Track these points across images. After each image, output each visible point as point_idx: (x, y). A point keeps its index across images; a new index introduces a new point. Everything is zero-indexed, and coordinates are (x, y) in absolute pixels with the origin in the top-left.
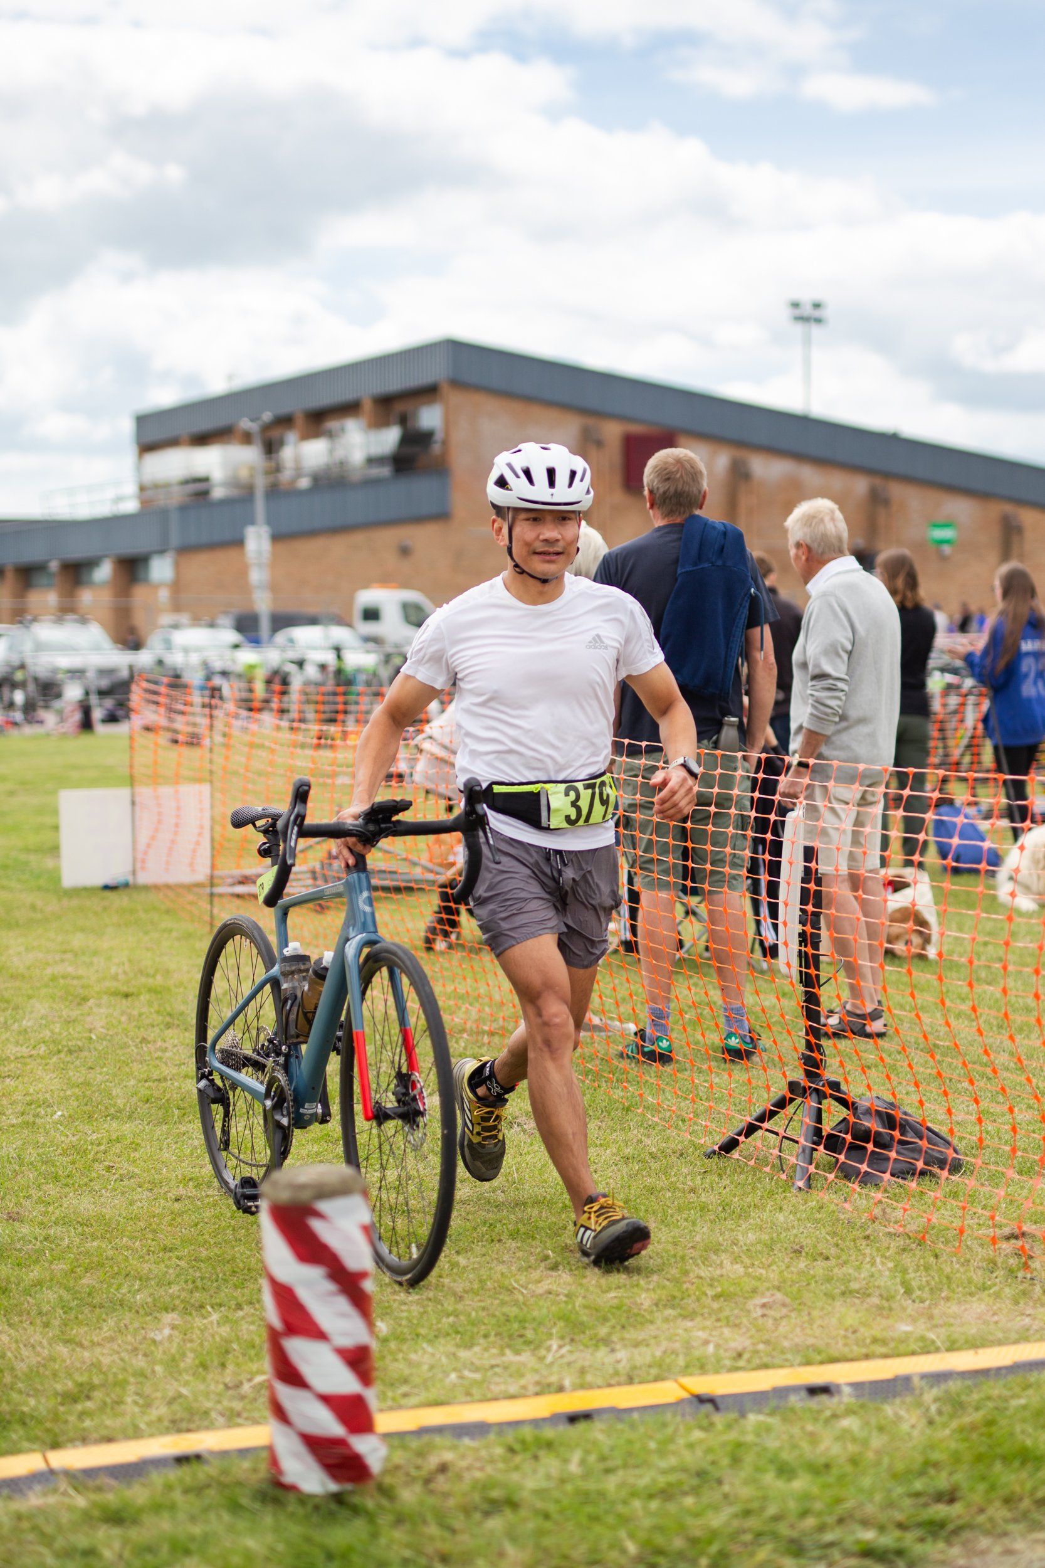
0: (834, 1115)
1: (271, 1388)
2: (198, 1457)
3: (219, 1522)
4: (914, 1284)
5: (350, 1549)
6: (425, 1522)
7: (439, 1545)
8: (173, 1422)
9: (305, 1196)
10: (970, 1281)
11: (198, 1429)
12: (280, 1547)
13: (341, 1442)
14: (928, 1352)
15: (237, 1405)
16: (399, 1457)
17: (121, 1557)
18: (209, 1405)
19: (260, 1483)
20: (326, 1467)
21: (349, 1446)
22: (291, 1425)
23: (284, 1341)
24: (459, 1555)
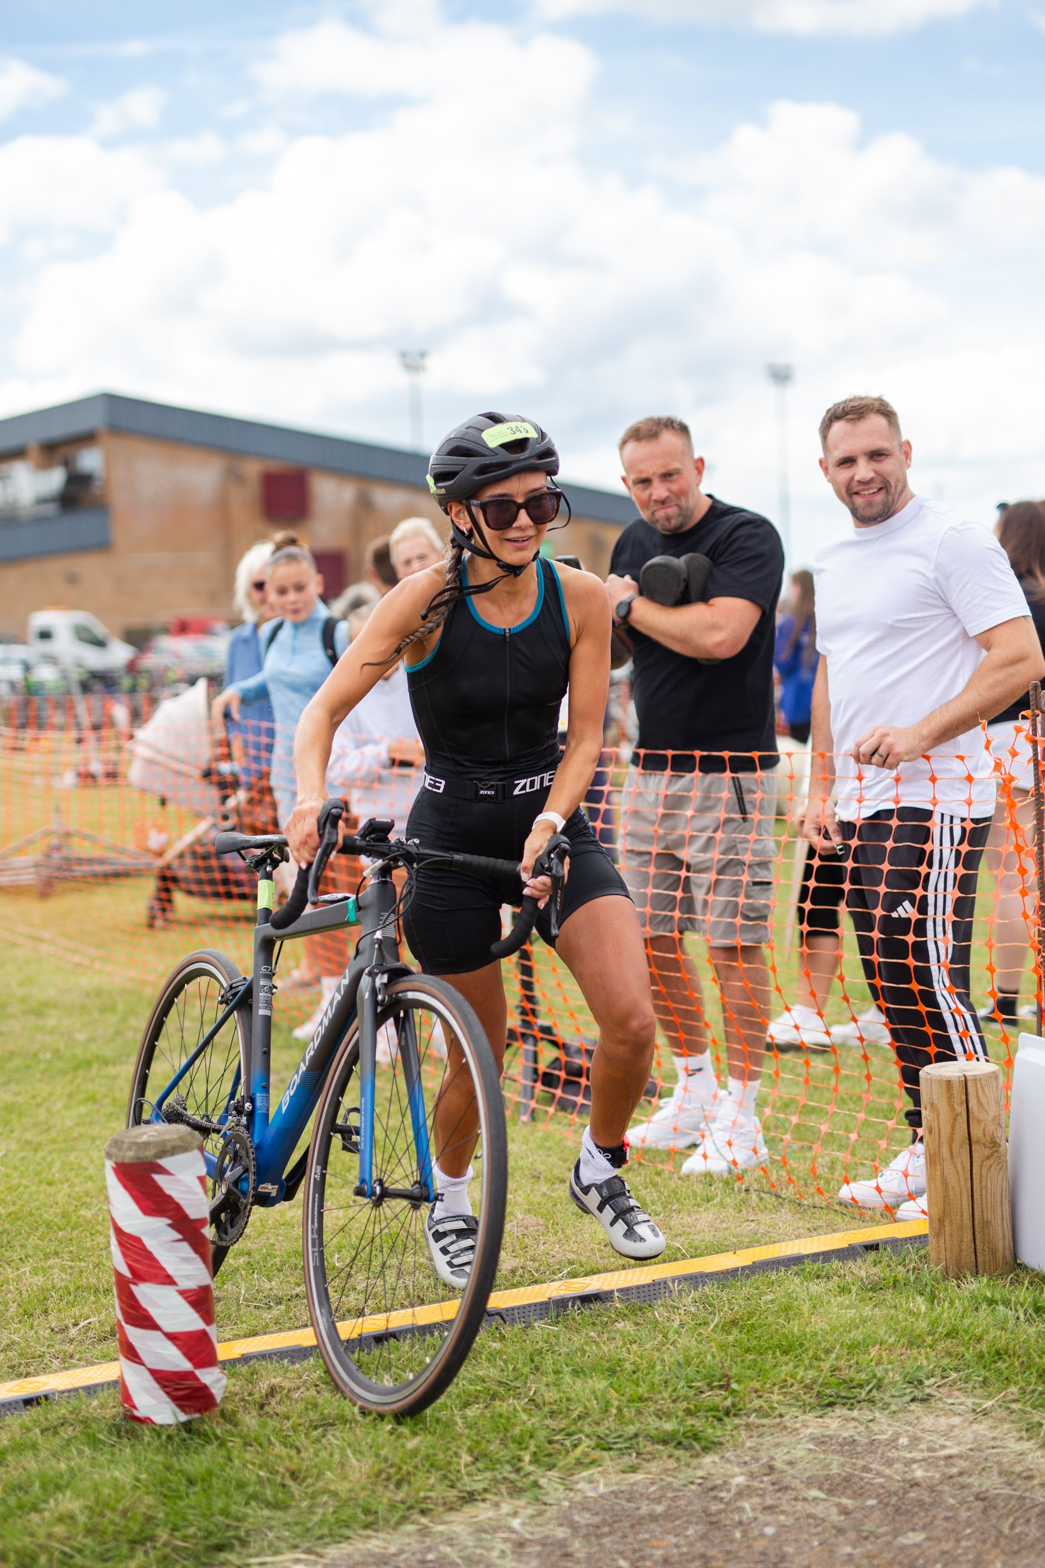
0: (548, 1054)
1: (121, 1330)
2: (46, 1397)
3: (80, 1458)
4: (648, 1200)
5: (210, 1473)
6: (270, 1443)
7: (287, 1463)
8: (12, 1367)
9: (149, 1153)
10: (695, 1195)
11: (36, 1374)
12: (143, 1476)
13: (190, 1375)
14: (676, 1260)
15: (70, 1349)
16: (235, 1385)
18: (44, 1349)
19: (114, 1417)
20: (175, 1399)
21: (196, 1379)
22: (142, 1363)
23: (133, 1287)
24: (307, 1470)
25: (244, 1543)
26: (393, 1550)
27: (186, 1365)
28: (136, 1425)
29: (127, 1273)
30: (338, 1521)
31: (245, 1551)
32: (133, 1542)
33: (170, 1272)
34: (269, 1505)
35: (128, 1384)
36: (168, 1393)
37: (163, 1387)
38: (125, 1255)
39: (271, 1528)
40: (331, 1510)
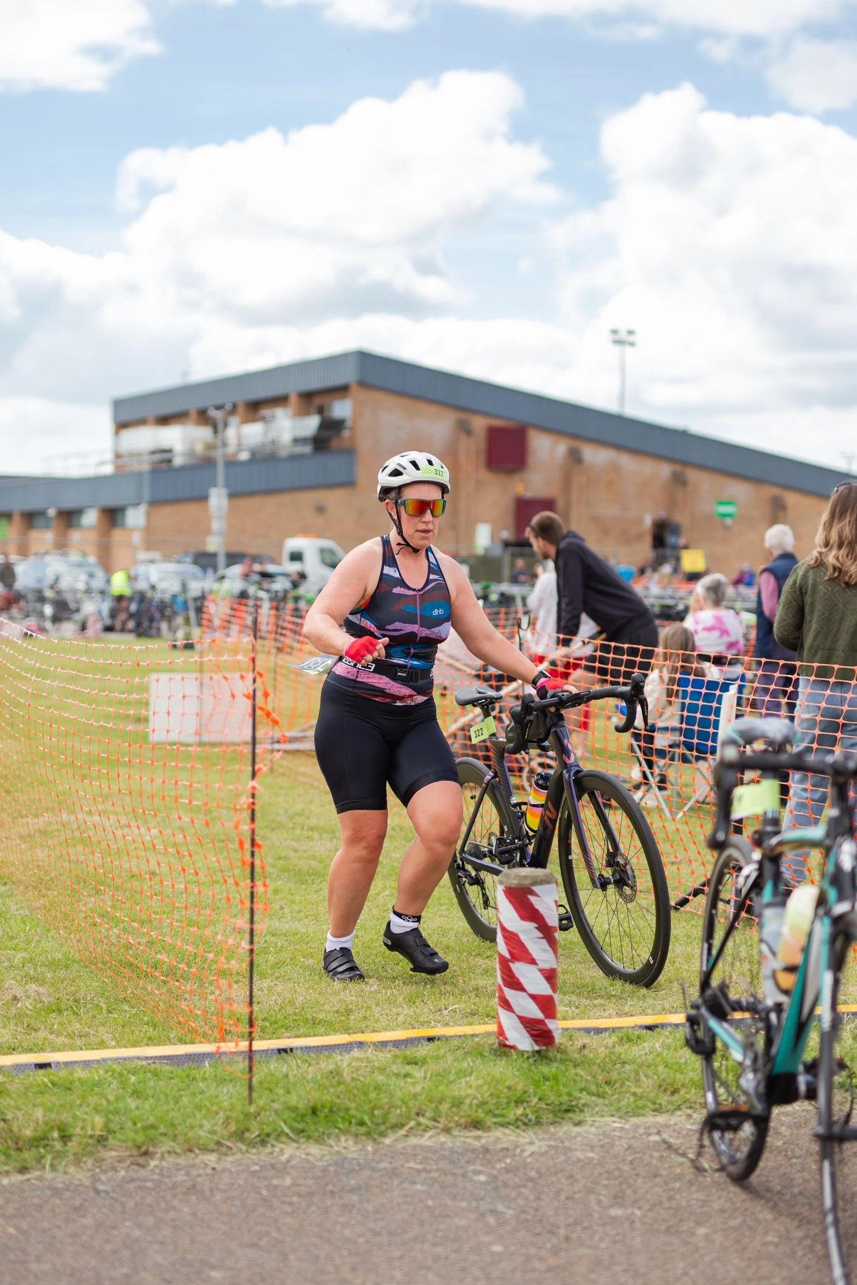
1: (501, 990)
2: (440, 1037)
3: (475, 1062)
5: (557, 1075)
9: (527, 882)
11: (429, 1027)
12: (517, 1072)
13: (541, 1022)
15: (446, 1019)
16: (562, 1040)
17: (425, 1078)
19: (492, 1045)
20: (532, 1036)
21: (545, 1024)
22: (513, 1012)
23: (511, 964)
24: (616, 1081)
25: (582, 1111)
26: (672, 1122)
27: (540, 1015)
28: (507, 1050)
29: (507, 955)
30: (636, 1106)
31: (582, 1115)
32: (516, 1102)
33: (535, 956)
34: (594, 1094)
35: (503, 1025)
36: (528, 1032)
37: (526, 1027)
38: (507, 944)
39: (597, 1106)
40: (632, 1099)
